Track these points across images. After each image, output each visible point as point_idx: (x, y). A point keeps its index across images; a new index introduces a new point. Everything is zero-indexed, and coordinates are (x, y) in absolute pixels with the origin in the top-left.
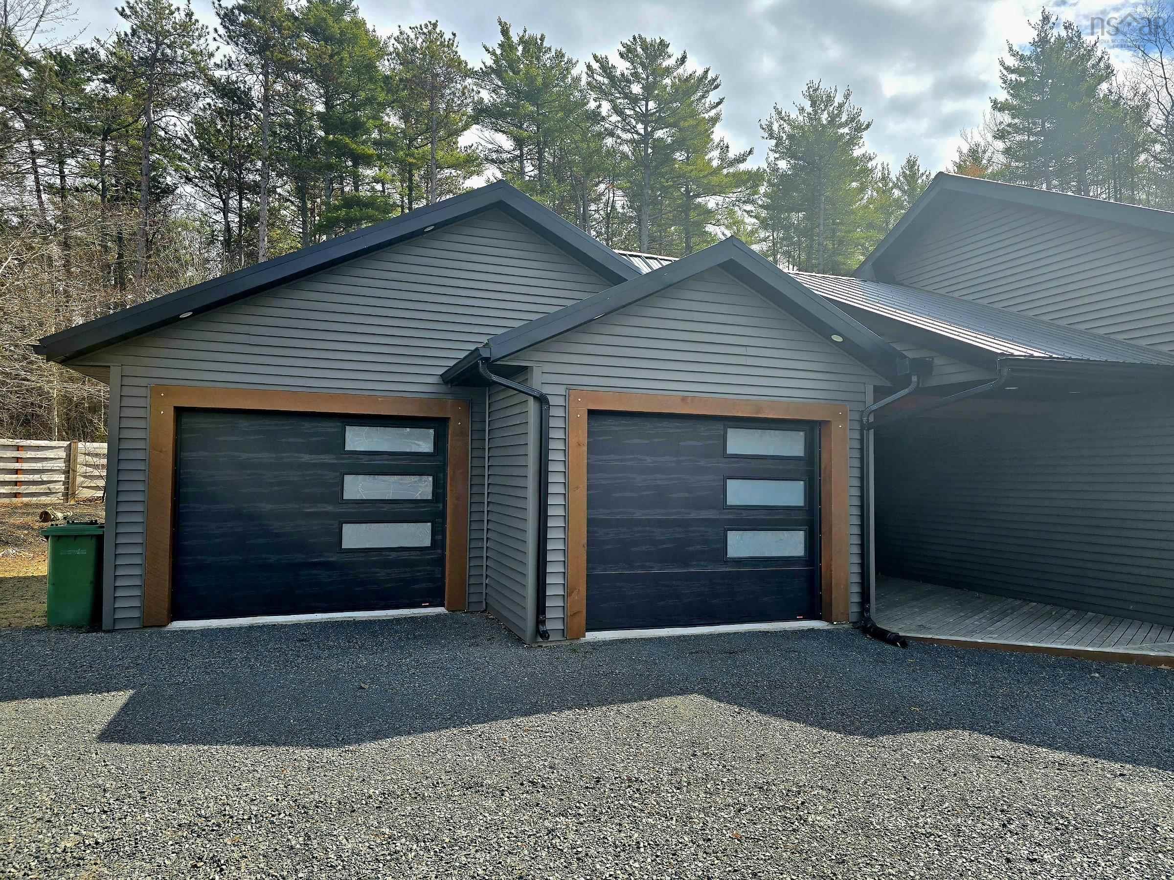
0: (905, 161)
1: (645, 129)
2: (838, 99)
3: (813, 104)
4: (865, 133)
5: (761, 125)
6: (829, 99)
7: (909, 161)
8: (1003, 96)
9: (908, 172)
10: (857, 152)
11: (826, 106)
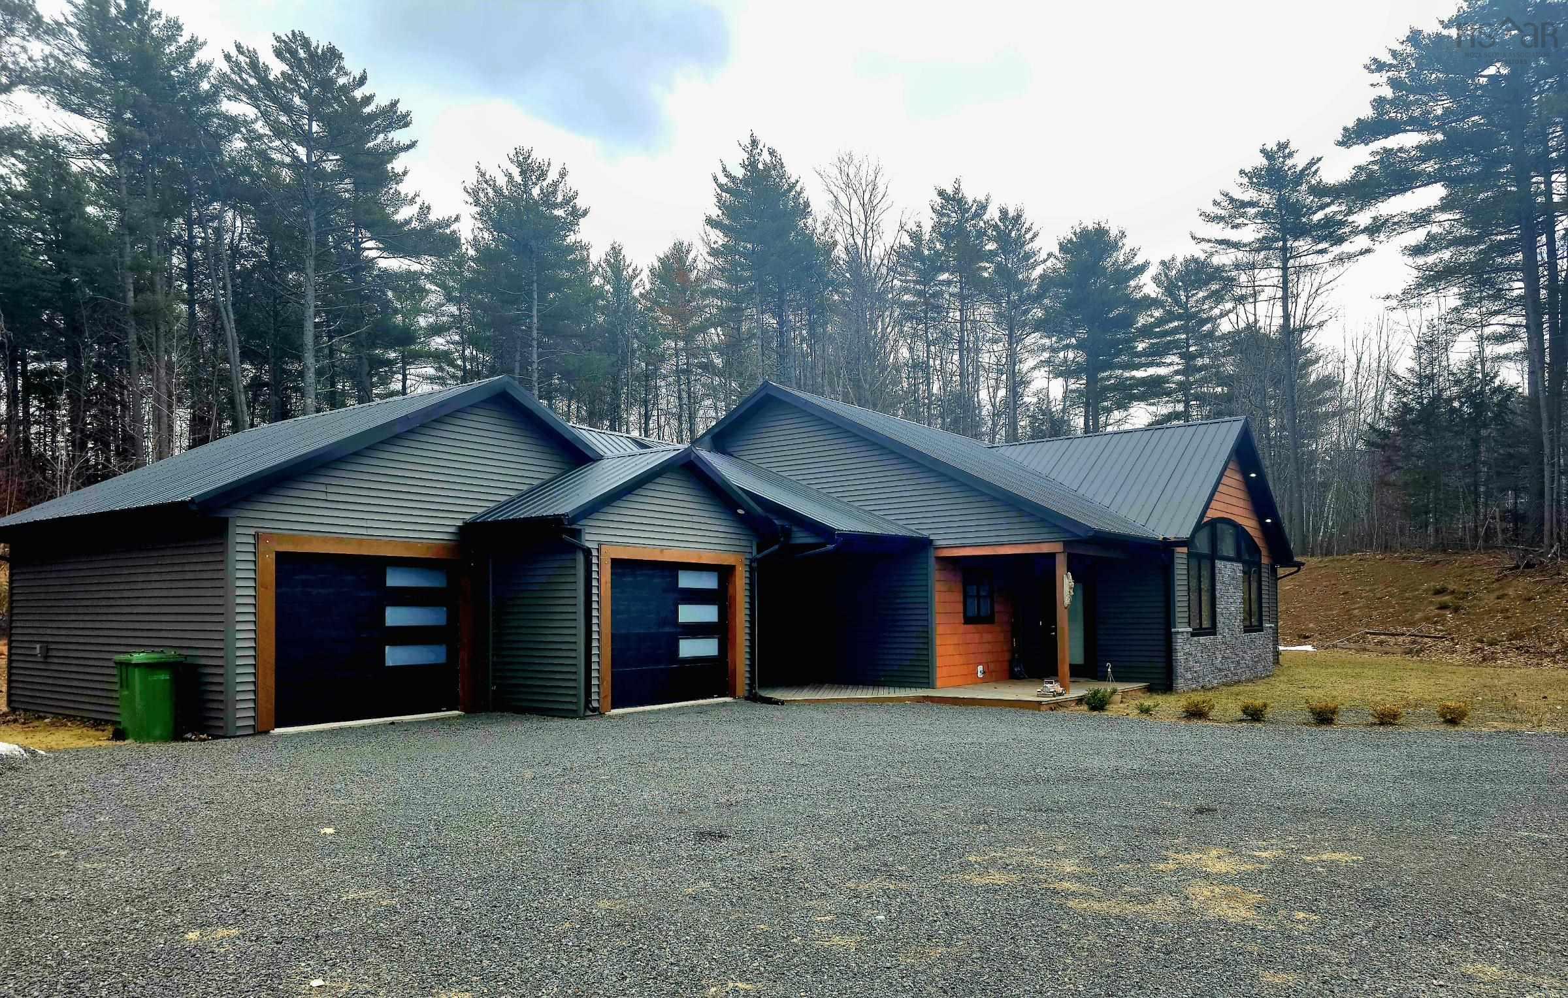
0: (608, 248)
1: (309, 156)
2: (552, 176)
3: (522, 173)
4: (582, 221)
5: (465, 189)
6: (543, 175)
7: (613, 248)
8: (715, 212)
9: (612, 261)
10: (571, 238)
11: (538, 179)
